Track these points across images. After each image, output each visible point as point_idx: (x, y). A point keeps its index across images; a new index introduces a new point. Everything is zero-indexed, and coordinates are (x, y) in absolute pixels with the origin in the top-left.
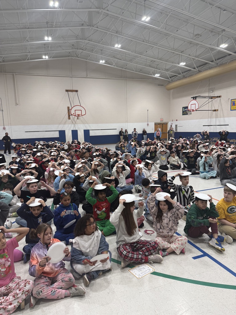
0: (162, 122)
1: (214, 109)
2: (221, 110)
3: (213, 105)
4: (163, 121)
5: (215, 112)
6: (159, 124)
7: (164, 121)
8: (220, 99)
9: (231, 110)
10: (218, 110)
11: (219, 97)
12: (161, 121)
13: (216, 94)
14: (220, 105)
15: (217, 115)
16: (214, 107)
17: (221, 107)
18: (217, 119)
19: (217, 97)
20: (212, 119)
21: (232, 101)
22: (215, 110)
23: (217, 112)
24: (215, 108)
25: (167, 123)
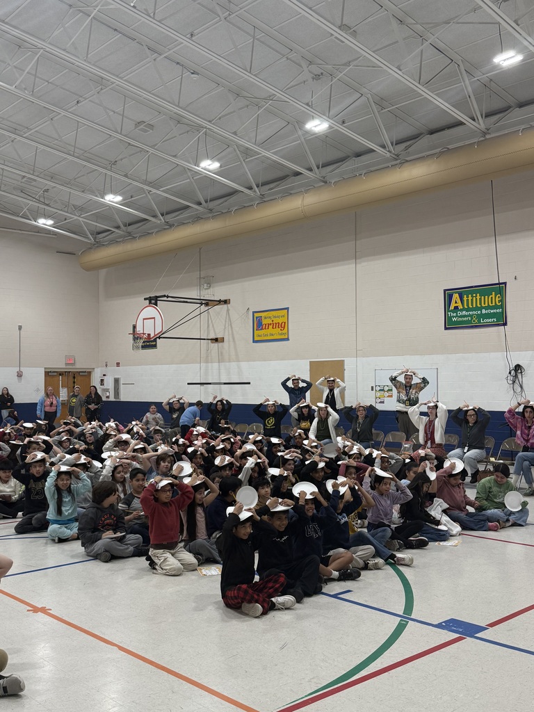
0: (70, 368)
1: (214, 337)
2: (231, 339)
3: (211, 326)
4: (74, 364)
5: (216, 344)
6: (61, 374)
7: (80, 365)
8: (228, 310)
9: (254, 341)
10: (222, 340)
11: (226, 302)
12: (66, 364)
13: (217, 292)
14: (227, 325)
15: (222, 353)
16: (214, 330)
17: (230, 332)
18: (222, 364)
19: (220, 302)
20: (210, 364)
21: (256, 315)
22: (216, 340)
23: (220, 344)
24: (215, 333)
25: (90, 373)
